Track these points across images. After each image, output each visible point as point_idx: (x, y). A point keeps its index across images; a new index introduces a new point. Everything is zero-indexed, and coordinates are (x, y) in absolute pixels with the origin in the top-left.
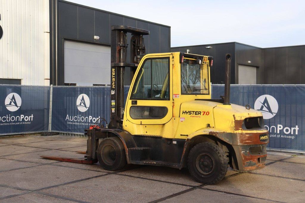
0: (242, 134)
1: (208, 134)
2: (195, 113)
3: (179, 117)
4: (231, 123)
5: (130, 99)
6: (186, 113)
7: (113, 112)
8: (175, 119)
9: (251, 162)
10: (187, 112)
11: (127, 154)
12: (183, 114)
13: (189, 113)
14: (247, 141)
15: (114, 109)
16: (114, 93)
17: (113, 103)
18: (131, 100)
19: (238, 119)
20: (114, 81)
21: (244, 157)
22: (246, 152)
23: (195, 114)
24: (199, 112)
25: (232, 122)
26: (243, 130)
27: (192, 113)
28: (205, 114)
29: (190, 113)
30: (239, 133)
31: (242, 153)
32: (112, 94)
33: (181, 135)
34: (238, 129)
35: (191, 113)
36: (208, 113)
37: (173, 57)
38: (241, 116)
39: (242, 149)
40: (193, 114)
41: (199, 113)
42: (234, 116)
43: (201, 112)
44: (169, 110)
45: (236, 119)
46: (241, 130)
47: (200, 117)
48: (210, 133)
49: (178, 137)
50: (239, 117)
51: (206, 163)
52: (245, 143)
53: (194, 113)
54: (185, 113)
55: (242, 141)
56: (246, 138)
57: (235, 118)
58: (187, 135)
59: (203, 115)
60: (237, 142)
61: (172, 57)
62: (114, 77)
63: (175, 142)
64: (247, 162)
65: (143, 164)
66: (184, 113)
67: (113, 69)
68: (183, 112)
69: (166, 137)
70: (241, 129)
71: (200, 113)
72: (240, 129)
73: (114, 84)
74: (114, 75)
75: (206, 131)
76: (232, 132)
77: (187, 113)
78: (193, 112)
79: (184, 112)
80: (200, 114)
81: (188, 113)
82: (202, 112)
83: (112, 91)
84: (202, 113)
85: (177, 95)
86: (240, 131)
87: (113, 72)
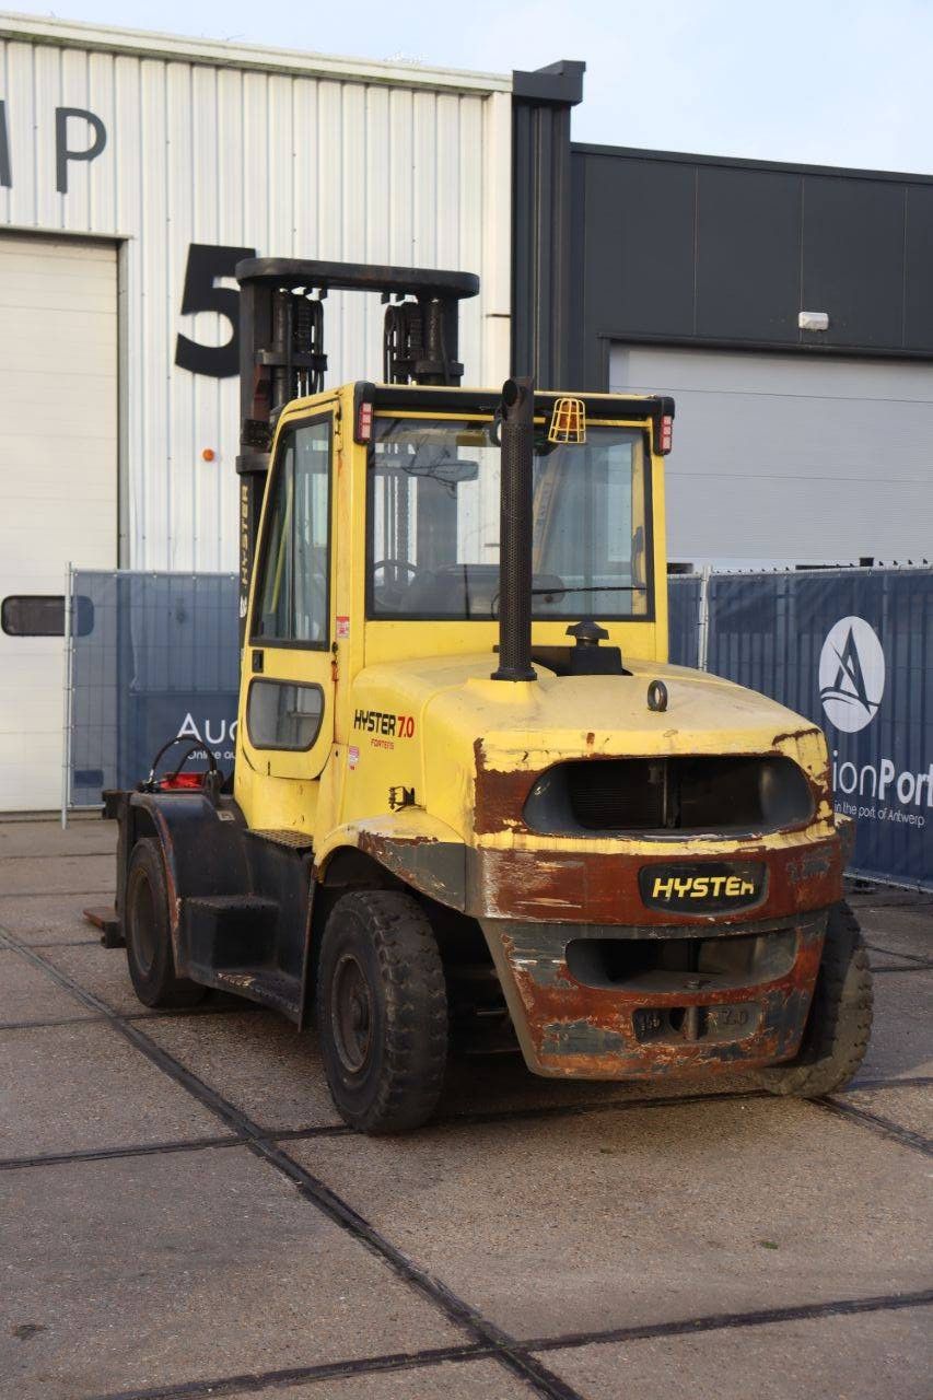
0: (510, 855)
1: (356, 843)
5: (249, 643)
9: (582, 1026)
11: (173, 923)
14: (546, 902)
18: (251, 650)
19: (500, 762)
21: (533, 989)
22: (545, 963)
25: (469, 784)
26: (530, 833)
30: (492, 850)
31: (519, 968)
34: (497, 828)
38: (526, 746)
39: (517, 943)
42: (478, 744)
44: (326, 701)
45: (488, 767)
46: (516, 830)
48: (361, 836)
50: (511, 752)
52: (530, 910)
55: (507, 898)
56: (538, 883)
57: (480, 758)
60: (483, 901)
64: (557, 1027)
70: (513, 823)
72: (506, 827)
76: (468, 843)
85: (344, 620)
86: (505, 840)
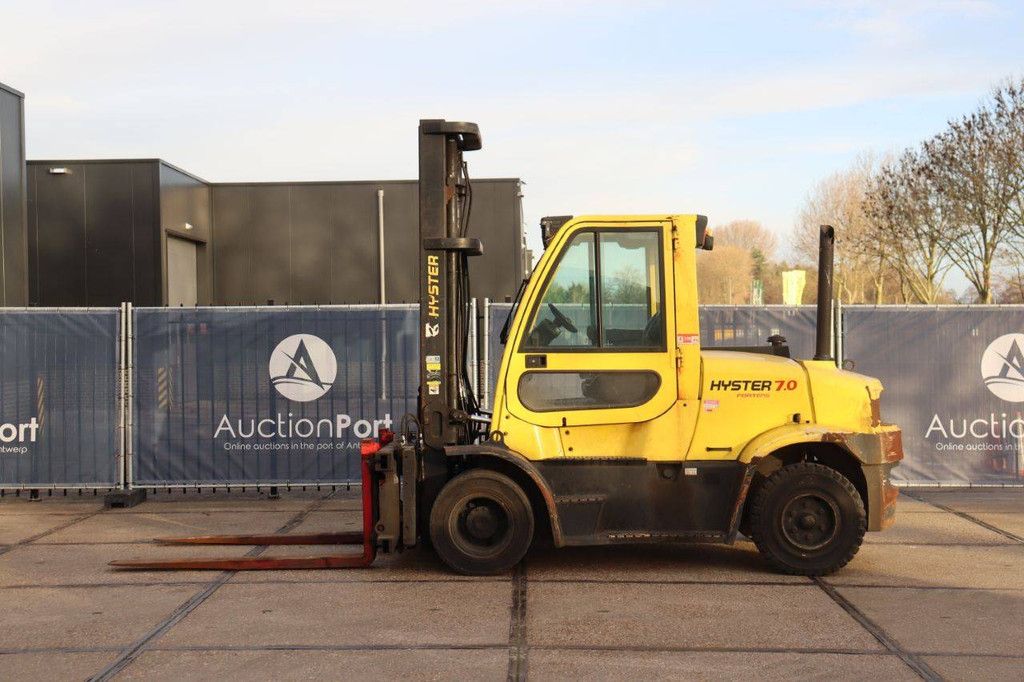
1: (819, 440)
2: (753, 385)
3: (700, 398)
4: (860, 407)
5: (519, 351)
6: (722, 388)
7: (431, 393)
8: (685, 405)
10: (726, 383)
11: (554, 516)
12: (712, 389)
13: (731, 387)
15: (438, 383)
16: (435, 333)
17: (433, 363)
18: (523, 355)
20: (434, 295)
21: (885, 494)
23: (753, 389)
24: (764, 382)
25: (865, 406)
27: (743, 385)
28: (785, 386)
29: (735, 385)
30: (883, 434)
31: (884, 485)
32: (428, 334)
33: (709, 449)
35: (740, 387)
36: (792, 385)
37: (674, 229)
39: (884, 474)
40: (746, 389)
41: (764, 386)
42: (867, 387)
43: (770, 383)
44: (663, 380)
45: (872, 398)
46: (881, 424)
47: (767, 396)
48: (824, 436)
49: (699, 453)
50: (874, 391)
51: (810, 519)
52: (890, 458)
53: (750, 385)
54: (719, 386)
55: (886, 454)
57: (870, 394)
58: (730, 449)
59: (779, 389)
60: (880, 456)
61: (671, 228)
62: (437, 281)
63: (691, 471)
65: (608, 543)
66: (715, 388)
67: (430, 257)
68: (713, 385)
69: (659, 459)
70: (880, 421)
71: (766, 385)
73: (436, 305)
74: (433, 277)
75: (813, 433)
76: (866, 432)
77: (726, 387)
78: (747, 382)
79: (716, 383)
80: (769, 387)
81: (729, 385)
82: (773, 382)
83: (428, 326)
84: (774, 386)
85: (690, 335)
86: (885, 428)
87: (432, 266)
